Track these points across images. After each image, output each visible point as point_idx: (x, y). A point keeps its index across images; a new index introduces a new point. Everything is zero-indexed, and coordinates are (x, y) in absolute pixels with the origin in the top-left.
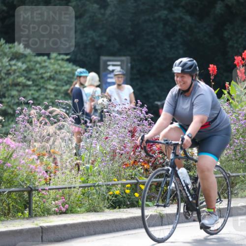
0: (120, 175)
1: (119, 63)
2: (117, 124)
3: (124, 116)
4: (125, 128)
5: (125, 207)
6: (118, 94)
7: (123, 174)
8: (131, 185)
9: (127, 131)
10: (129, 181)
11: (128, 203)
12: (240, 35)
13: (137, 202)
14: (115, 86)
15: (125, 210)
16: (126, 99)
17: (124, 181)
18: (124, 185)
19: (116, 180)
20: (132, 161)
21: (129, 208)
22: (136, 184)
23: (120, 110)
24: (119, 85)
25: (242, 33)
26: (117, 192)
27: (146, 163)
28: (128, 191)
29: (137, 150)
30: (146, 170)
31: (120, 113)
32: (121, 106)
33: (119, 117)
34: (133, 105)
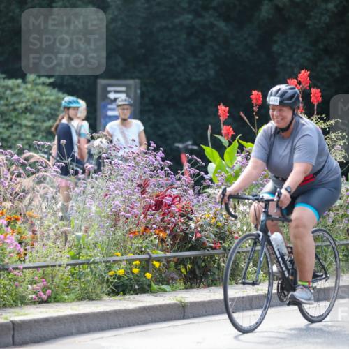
0: (125, 248)
1: (124, 89)
2: (122, 175)
3: (131, 164)
4: (132, 181)
5: (132, 292)
6: (123, 133)
7: (128, 246)
8: (141, 262)
9: (135, 185)
10: (137, 256)
11: (137, 287)
12: (294, 49)
13: (150, 286)
14: (118, 122)
15: (131, 297)
16: (133, 140)
17: (131, 256)
18: (130, 262)
19: (119, 254)
20: (141, 228)
21: (137, 294)
22: (148, 261)
23: (125, 155)
24: (124, 120)
25: (298, 47)
26: (121, 272)
27: (161, 231)
28: (136, 271)
29: (149, 213)
30: (162, 240)
31: (124, 159)
32: (126, 150)
33: (124, 165)
34: (143, 148)
